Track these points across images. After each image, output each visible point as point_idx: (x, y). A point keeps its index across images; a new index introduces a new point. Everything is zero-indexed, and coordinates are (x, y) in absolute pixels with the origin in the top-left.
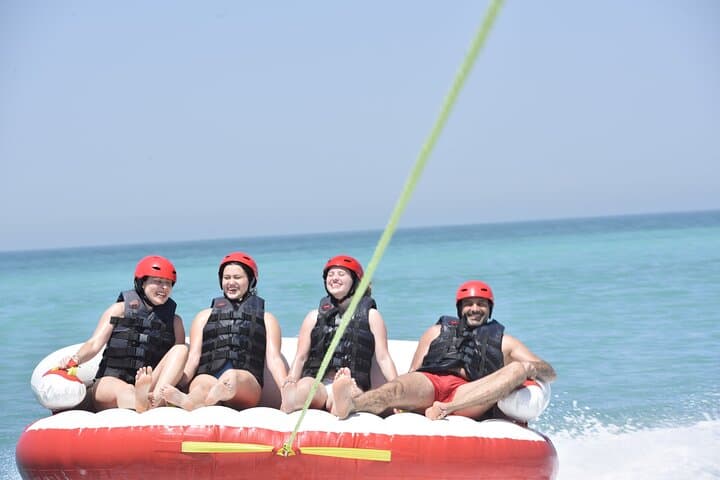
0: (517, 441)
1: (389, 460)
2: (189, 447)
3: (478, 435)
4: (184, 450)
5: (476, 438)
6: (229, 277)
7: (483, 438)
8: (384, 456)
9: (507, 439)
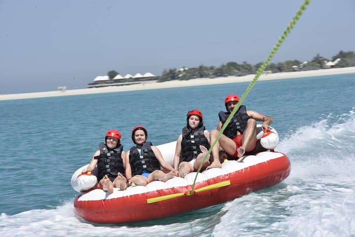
0: (275, 159)
1: (230, 184)
2: (150, 201)
3: (260, 162)
4: (148, 203)
5: (259, 164)
6: (138, 136)
7: (262, 163)
8: (228, 183)
9: (271, 160)
